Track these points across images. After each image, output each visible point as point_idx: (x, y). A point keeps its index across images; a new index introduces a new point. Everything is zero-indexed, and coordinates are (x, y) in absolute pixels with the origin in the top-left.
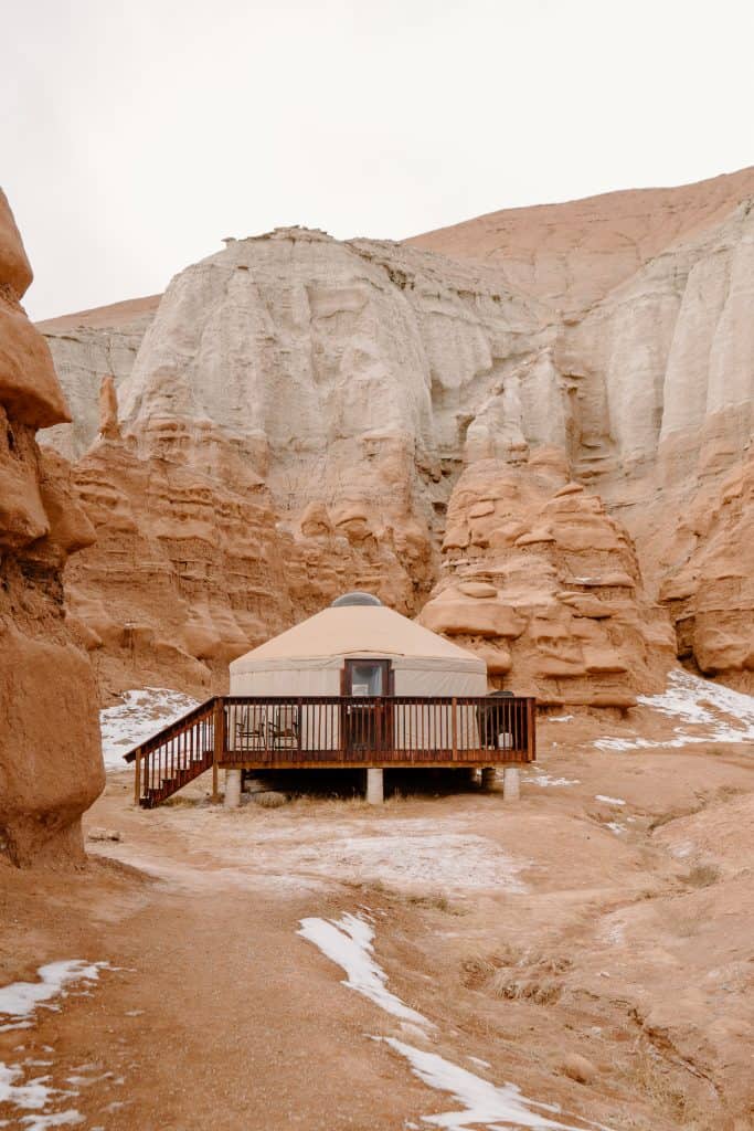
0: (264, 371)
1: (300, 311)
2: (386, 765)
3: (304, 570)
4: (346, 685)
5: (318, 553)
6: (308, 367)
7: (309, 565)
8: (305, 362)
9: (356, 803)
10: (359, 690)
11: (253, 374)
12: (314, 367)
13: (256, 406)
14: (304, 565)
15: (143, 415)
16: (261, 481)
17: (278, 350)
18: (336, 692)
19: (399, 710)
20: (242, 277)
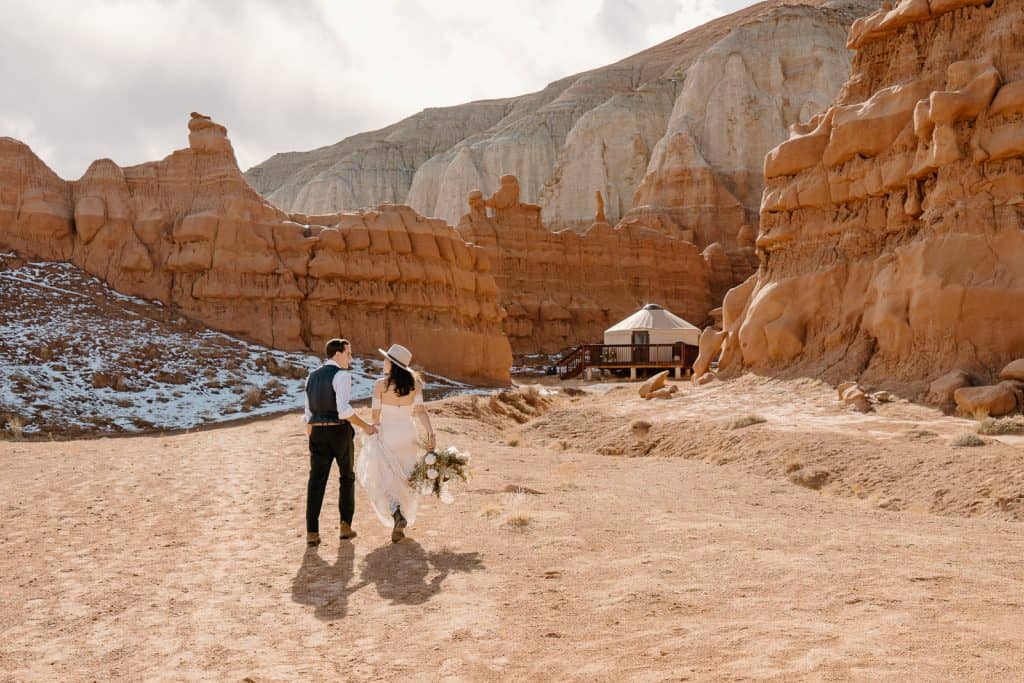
0: (747, 125)
1: (776, 77)
2: (638, 367)
3: (726, 270)
4: (633, 340)
5: (740, 258)
6: (778, 117)
7: (733, 266)
8: (776, 115)
9: (627, 379)
10: (638, 342)
11: (738, 128)
12: (783, 116)
13: (740, 151)
14: (730, 267)
15: (666, 167)
16: (738, 204)
17: (757, 109)
18: (630, 343)
19: (651, 348)
20: (735, 60)
